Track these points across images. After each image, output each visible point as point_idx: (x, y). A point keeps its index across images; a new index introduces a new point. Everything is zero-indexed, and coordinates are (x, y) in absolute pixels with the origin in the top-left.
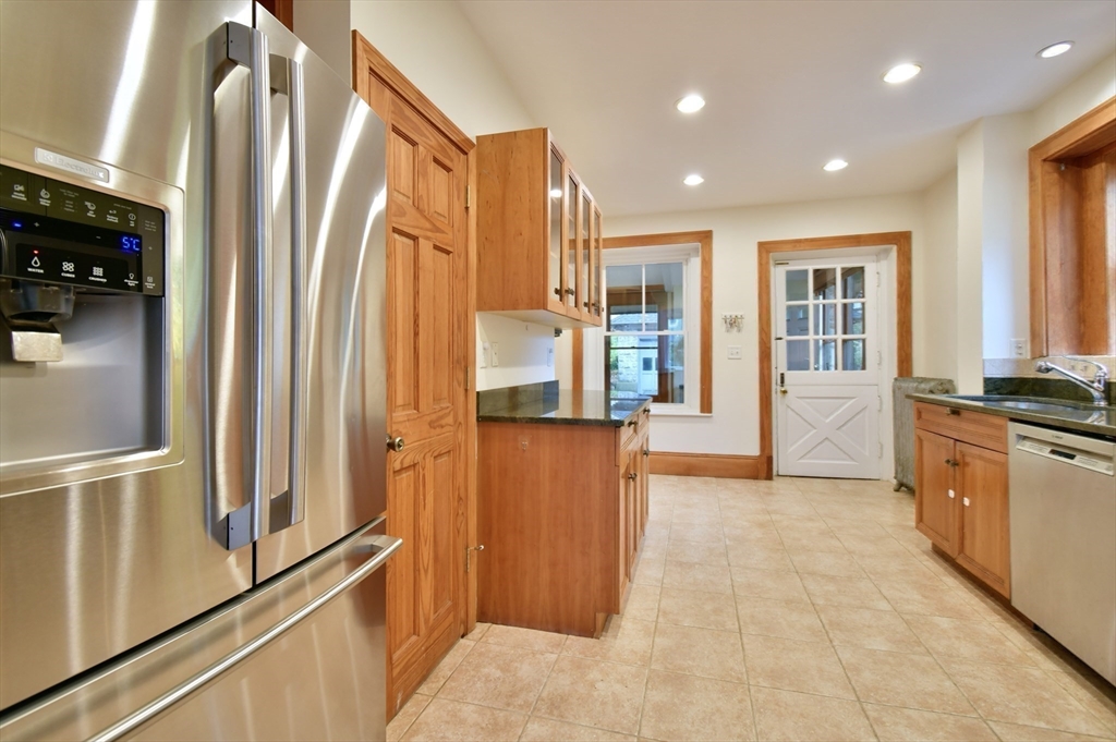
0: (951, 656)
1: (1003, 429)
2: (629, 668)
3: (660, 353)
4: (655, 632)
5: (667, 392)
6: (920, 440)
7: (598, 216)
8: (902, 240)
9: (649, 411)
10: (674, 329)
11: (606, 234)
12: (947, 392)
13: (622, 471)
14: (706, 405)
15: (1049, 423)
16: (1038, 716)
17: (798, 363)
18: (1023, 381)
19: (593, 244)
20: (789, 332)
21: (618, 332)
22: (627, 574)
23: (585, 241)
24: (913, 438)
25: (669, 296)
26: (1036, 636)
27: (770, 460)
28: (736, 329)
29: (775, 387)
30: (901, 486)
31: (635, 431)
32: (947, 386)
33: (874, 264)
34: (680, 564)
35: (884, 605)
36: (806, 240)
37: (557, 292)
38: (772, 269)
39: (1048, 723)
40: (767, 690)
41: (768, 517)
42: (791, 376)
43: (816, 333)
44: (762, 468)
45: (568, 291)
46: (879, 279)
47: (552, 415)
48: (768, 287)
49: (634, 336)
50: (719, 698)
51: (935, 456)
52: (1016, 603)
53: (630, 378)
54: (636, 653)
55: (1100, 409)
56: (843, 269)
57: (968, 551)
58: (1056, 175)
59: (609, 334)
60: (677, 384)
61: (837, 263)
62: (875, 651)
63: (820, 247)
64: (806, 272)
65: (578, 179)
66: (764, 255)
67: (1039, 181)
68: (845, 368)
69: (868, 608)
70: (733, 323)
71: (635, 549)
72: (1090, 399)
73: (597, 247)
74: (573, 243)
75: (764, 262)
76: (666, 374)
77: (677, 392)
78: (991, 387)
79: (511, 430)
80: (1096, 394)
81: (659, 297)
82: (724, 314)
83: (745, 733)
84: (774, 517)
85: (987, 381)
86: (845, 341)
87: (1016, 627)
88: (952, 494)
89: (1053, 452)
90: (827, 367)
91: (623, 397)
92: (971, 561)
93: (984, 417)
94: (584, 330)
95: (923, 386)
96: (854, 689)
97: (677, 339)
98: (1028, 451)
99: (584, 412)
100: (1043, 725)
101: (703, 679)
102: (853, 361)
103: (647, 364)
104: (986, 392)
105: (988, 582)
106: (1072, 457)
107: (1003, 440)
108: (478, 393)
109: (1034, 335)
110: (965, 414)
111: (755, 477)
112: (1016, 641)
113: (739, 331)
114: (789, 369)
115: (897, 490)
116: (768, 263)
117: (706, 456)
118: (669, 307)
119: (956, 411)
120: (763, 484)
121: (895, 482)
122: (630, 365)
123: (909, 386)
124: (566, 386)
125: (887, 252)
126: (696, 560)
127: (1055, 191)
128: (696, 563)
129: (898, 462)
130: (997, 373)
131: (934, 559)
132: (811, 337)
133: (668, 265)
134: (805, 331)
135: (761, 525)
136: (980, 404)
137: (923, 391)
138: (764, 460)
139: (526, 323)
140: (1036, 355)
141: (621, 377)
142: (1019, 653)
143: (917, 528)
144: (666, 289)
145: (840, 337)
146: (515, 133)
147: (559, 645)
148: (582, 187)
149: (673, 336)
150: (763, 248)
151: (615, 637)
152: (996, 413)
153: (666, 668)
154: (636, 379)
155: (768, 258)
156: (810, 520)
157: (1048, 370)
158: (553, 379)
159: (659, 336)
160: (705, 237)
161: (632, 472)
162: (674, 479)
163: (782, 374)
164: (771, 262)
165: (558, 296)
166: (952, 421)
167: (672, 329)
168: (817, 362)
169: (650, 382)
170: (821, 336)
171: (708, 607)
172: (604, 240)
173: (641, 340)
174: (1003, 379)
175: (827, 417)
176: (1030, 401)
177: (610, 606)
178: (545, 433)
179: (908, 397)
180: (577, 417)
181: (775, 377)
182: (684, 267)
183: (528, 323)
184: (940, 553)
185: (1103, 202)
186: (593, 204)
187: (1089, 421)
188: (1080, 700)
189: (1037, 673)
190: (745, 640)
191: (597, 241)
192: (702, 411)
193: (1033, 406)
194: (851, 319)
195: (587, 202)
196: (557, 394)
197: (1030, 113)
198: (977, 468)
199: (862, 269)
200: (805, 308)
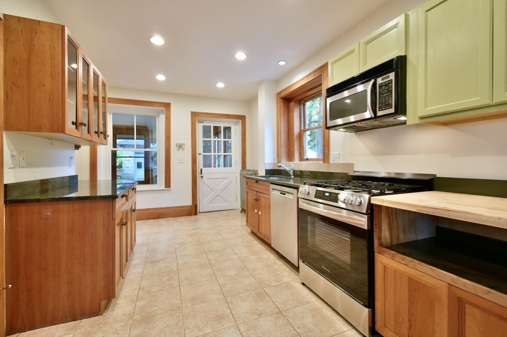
0: (254, 269)
1: (269, 186)
2: (121, 324)
3: (145, 160)
4: (137, 299)
5: (149, 179)
6: (247, 193)
7: (104, 85)
8: (242, 118)
9: (135, 189)
10: (153, 148)
11: (109, 95)
12: (256, 175)
13: (117, 221)
14: (168, 184)
15: (280, 184)
16: (277, 281)
17: (207, 164)
18: (275, 170)
19: (100, 99)
20: (204, 151)
21: (121, 149)
22: (121, 275)
23: (94, 97)
24: (245, 192)
25: (150, 132)
26: (277, 254)
27: (196, 206)
28: (181, 149)
29: (198, 175)
30: (243, 210)
31: (127, 200)
32: (256, 173)
33: (234, 126)
34: (152, 262)
35: (235, 257)
36: (211, 113)
37: (73, 123)
38: (197, 124)
39: (279, 282)
40: (190, 307)
41: (195, 231)
42: (204, 170)
43: (215, 152)
44: (192, 211)
45: (81, 124)
46: (236, 132)
47: (73, 195)
48: (195, 131)
49: (132, 151)
50: (168, 320)
51: (251, 198)
52: (272, 245)
53: (130, 173)
54: (125, 314)
55: (292, 178)
56: (224, 127)
57: (260, 231)
58: (283, 104)
59: (115, 149)
60: (154, 175)
61: (222, 125)
62: (231, 275)
63: (215, 117)
64: (210, 126)
65: (89, 61)
66: (194, 118)
67: (279, 104)
68: (225, 166)
69: (230, 260)
70: (180, 146)
71: (127, 260)
72: (290, 175)
73: (104, 101)
74: (86, 97)
75: (193, 121)
76: (149, 170)
77: (154, 179)
78: (267, 173)
79: (36, 207)
80: (291, 174)
81: (144, 132)
82: (176, 142)
83: (179, 330)
84: (197, 231)
85: (266, 170)
86: (225, 156)
87: (272, 253)
88: (256, 211)
89: (281, 193)
90: (219, 166)
91: (125, 182)
92: (261, 233)
93: (265, 183)
94: (98, 147)
95: (249, 173)
96: (223, 294)
97: (153, 153)
98: (275, 194)
99: (98, 192)
100: (278, 283)
101: (161, 313)
102: (227, 163)
103: (139, 165)
104: (266, 174)
105: (265, 240)
106: (285, 194)
107: (269, 190)
108: (6, 186)
109: (278, 155)
110: (259, 182)
111: (190, 215)
112: (272, 257)
113: (183, 150)
114: (204, 167)
115: (241, 212)
116: (195, 121)
117: (168, 208)
118: (150, 137)
119: (257, 181)
120: (193, 217)
121: (241, 209)
122: (130, 166)
123: (245, 173)
124: (84, 178)
125: (238, 122)
126: (161, 258)
127: (282, 109)
128: (161, 260)
129: (242, 201)
130: (269, 168)
131: (251, 235)
132: (212, 154)
133: (150, 117)
134: (210, 151)
135: (192, 235)
136: (264, 179)
137: (249, 175)
138: (194, 206)
139: (51, 141)
140: (279, 162)
141: (124, 172)
142: (272, 261)
143: (247, 225)
144: (149, 128)
145: (222, 154)
146: (39, 22)
147: (74, 328)
148: (93, 67)
149: (152, 151)
150: (194, 115)
151: (113, 310)
152: (267, 181)
153: (142, 316)
154: (133, 173)
155: (195, 119)
156: (212, 229)
157: (281, 166)
158: (74, 174)
159: (145, 151)
160: (167, 106)
161: (124, 222)
162: (152, 221)
163: (201, 169)
164: (197, 121)
165: (74, 126)
166: (256, 185)
167: (152, 148)
168: (215, 163)
169: (141, 174)
170: (217, 154)
171: (165, 279)
172: (109, 98)
173: (136, 153)
174: (270, 170)
175: (218, 186)
176: (276, 177)
177: (109, 295)
178: (64, 206)
179: (244, 177)
180: (93, 195)
181: (198, 171)
182: (157, 119)
183: (53, 141)
184: (253, 233)
185: (293, 114)
186: (101, 77)
187: (289, 183)
188: (286, 272)
189: (277, 267)
190: (181, 288)
191: (104, 98)
192: (166, 187)
193: (278, 178)
194: (227, 147)
195: (96, 76)
196: (77, 183)
197: (277, 81)
198: (263, 200)
199: (230, 127)
200: (210, 141)
